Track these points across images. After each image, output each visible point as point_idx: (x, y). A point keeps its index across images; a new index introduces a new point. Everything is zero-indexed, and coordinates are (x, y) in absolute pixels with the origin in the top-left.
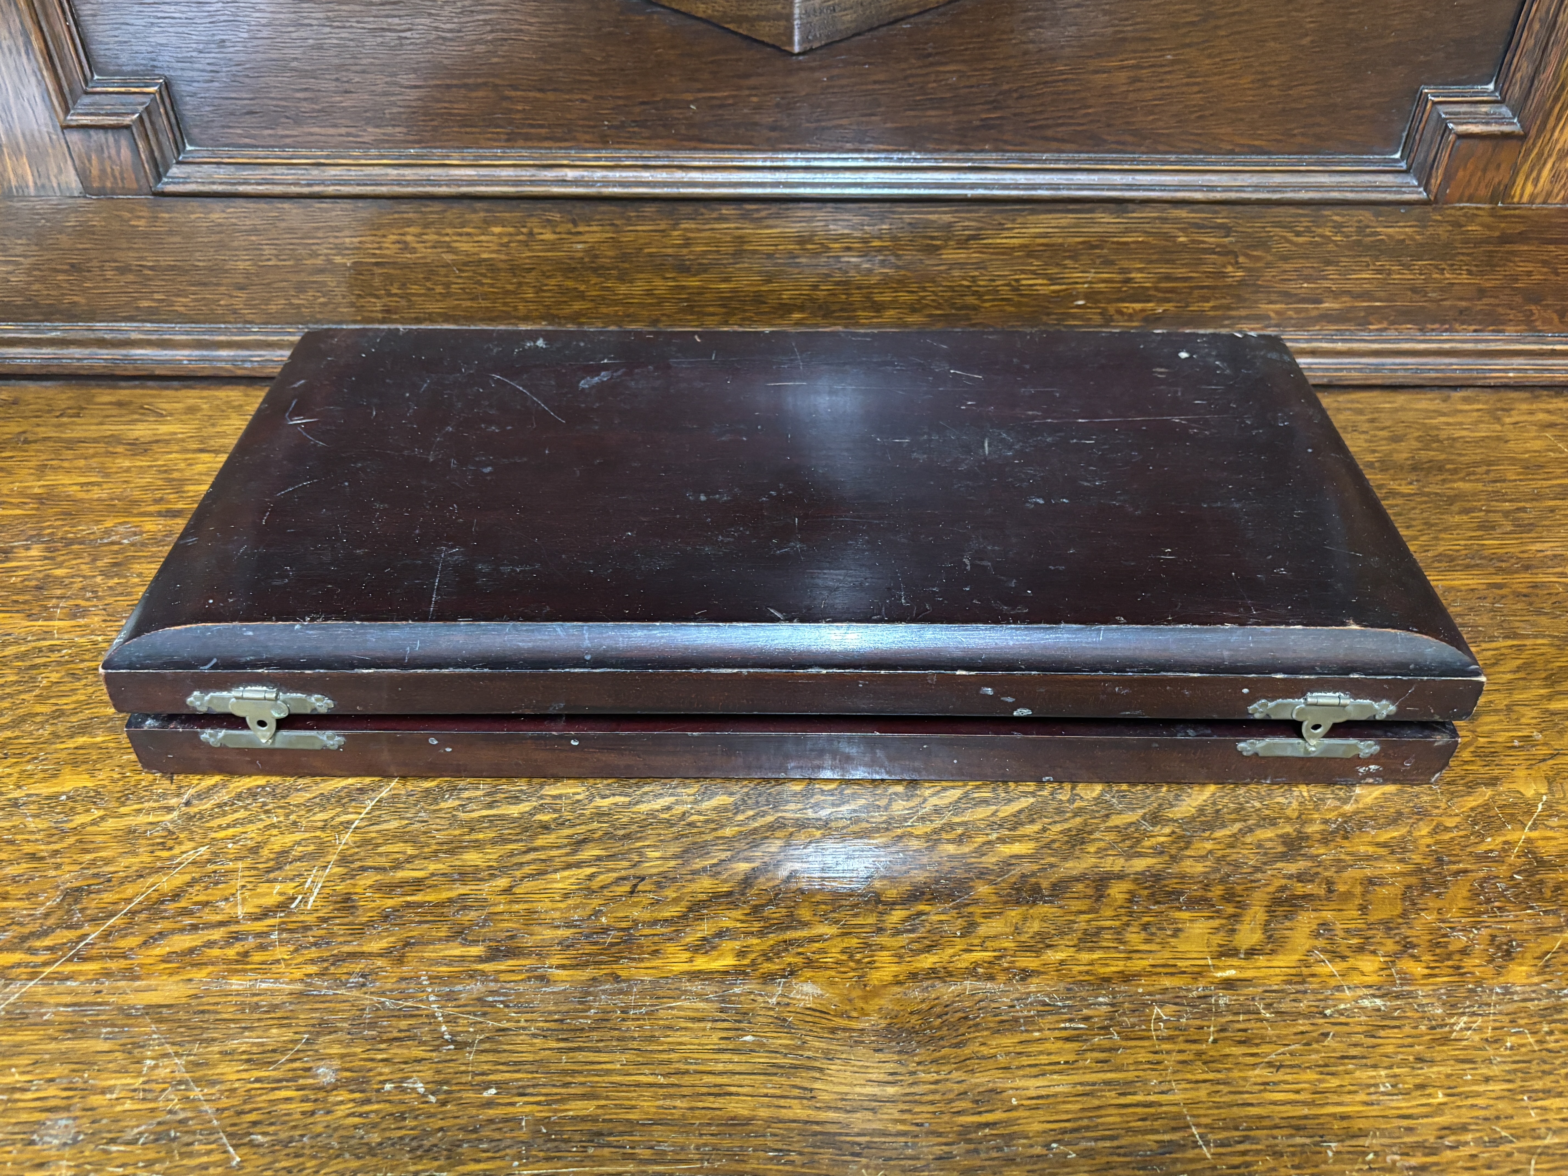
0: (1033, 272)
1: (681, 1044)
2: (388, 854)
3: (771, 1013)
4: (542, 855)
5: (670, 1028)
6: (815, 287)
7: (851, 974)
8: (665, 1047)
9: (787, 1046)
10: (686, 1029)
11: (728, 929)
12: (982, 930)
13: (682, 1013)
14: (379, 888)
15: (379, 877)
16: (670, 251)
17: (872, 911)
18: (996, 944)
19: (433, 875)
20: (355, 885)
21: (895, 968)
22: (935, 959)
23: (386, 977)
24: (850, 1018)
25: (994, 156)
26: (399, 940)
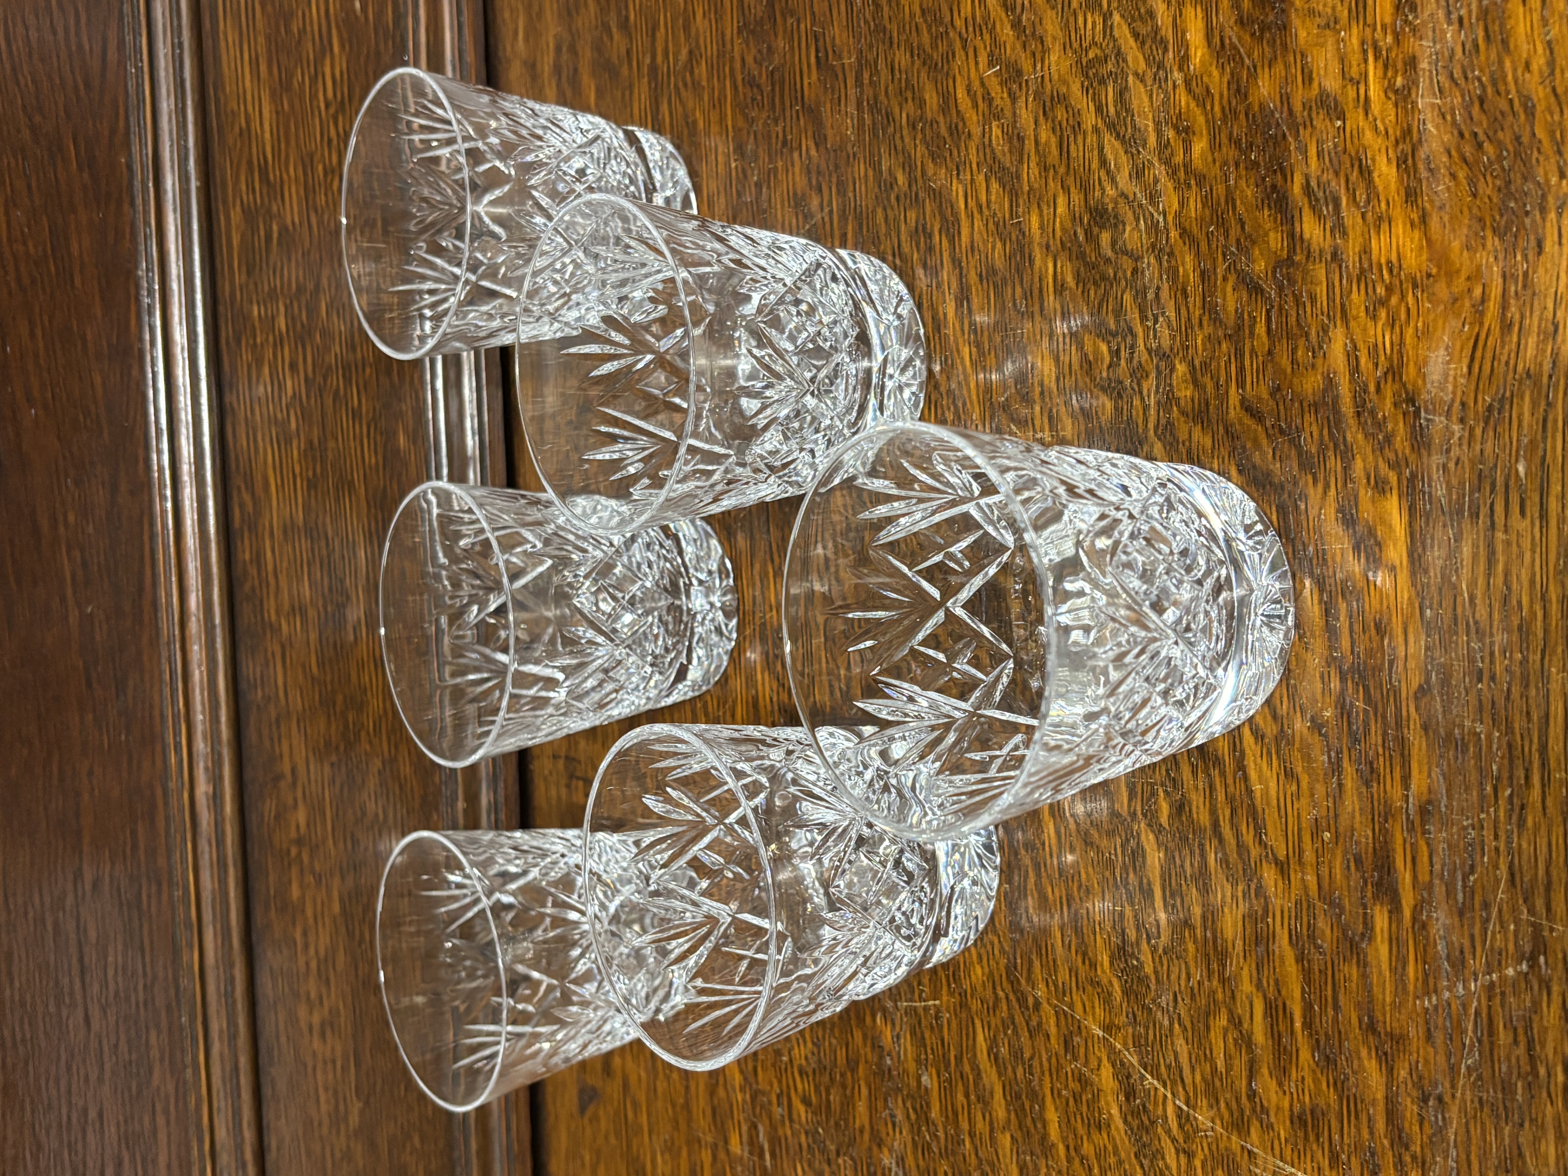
0: (314, 80)
1: (1532, 582)
2: (1228, 1057)
3: (1478, 432)
4: (1224, 814)
5: (1505, 600)
6: (356, 415)
7: (1410, 299)
8: (1538, 608)
9: (1534, 404)
10: (1507, 574)
11: (1340, 510)
12: (1332, 83)
13: (1481, 581)
14: (1281, 1071)
15: (1265, 1071)
16: (313, 636)
17: (1305, 272)
18: (1355, 59)
19: (1259, 986)
20: (1278, 1108)
21: (1399, 228)
22: (1382, 160)
23: (1426, 1061)
24: (1484, 300)
25: (135, 148)
26: (1365, 1042)
